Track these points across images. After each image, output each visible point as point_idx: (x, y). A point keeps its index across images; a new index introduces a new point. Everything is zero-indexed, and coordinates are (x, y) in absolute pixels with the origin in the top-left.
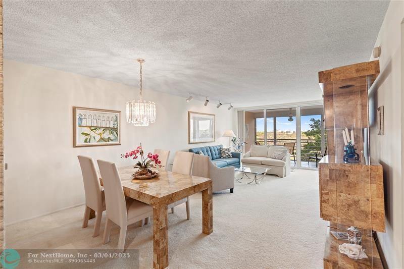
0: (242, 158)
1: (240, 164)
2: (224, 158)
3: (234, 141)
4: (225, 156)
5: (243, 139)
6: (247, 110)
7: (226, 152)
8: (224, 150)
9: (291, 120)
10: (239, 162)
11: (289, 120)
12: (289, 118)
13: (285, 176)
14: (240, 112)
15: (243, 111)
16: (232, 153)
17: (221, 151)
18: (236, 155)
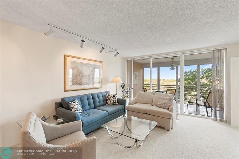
0: (127, 105)
1: (125, 111)
2: (109, 105)
3: (123, 86)
4: (109, 103)
5: (131, 84)
6: (135, 59)
7: (112, 98)
8: (109, 97)
9: (172, 69)
10: (124, 109)
11: (171, 69)
12: (171, 67)
13: (172, 129)
14: (129, 61)
15: (131, 60)
16: (118, 100)
17: (106, 97)
18: (121, 102)
